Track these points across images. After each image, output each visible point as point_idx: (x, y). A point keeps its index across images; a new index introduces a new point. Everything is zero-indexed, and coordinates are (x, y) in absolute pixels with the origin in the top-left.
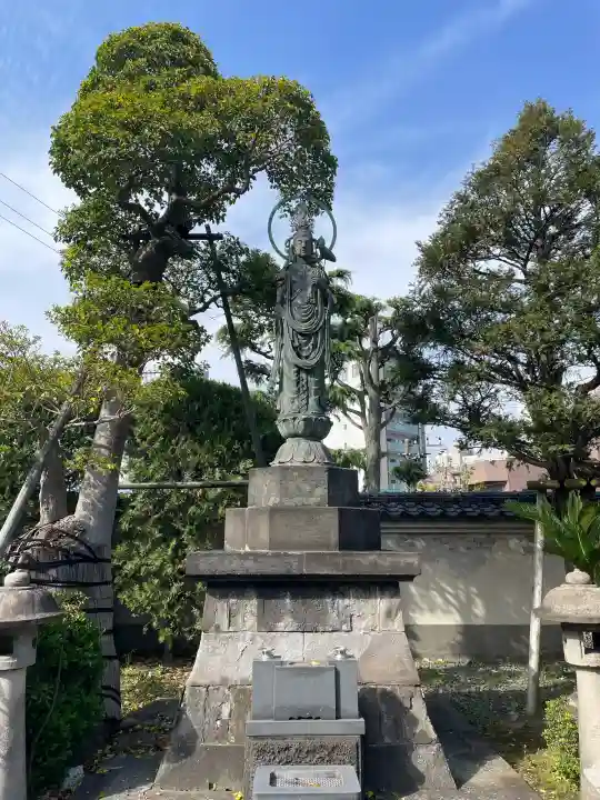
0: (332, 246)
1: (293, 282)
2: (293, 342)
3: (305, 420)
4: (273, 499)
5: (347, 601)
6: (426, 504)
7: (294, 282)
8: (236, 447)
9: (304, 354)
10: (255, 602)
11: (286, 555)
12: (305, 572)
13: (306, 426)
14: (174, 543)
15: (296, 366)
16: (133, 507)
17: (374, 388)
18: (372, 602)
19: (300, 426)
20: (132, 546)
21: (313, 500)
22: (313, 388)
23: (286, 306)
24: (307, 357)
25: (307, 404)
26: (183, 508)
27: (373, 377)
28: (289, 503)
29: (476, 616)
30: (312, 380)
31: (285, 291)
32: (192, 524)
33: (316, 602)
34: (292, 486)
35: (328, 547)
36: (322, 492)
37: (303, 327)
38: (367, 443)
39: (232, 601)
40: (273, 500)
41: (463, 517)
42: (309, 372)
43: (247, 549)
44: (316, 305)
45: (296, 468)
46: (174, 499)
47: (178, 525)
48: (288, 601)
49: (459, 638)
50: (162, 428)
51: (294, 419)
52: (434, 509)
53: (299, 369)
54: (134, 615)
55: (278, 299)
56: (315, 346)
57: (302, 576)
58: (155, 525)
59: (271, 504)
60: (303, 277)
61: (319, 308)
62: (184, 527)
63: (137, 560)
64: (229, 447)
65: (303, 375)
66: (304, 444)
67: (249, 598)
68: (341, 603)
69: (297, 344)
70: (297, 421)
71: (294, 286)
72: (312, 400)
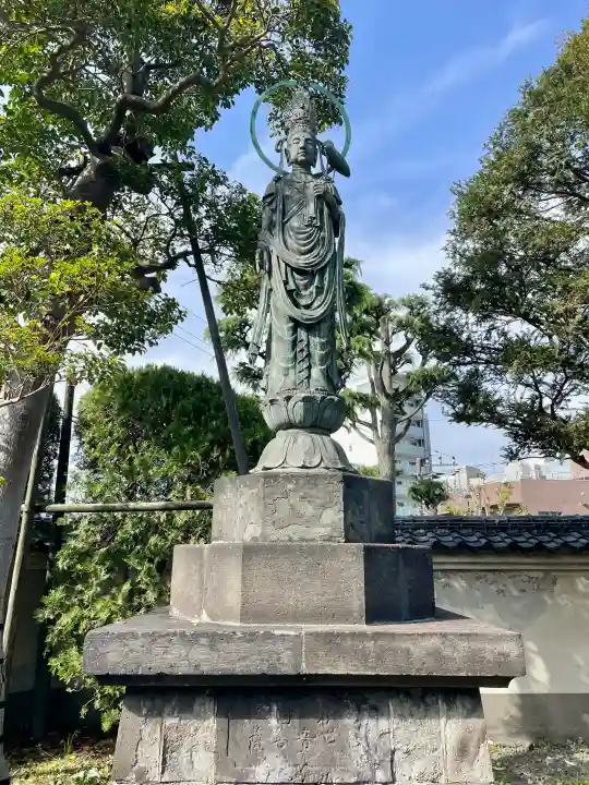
0: (346, 149)
1: (285, 198)
2: (286, 283)
3: (305, 400)
4: (250, 528)
5: (384, 724)
6: (464, 532)
7: (288, 196)
8: (215, 454)
9: (303, 302)
10: (212, 723)
11: (268, 636)
12: (305, 669)
13: (306, 410)
14: (126, 587)
15: (292, 319)
16: (76, 537)
17: (387, 396)
18: (430, 724)
19: (297, 411)
20: (69, 592)
21: (319, 532)
22: (317, 353)
23: (277, 230)
24: (308, 307)
25: (309, 377)
26: (141, 539)
27: (386, 383)
28: (277, 535)
29: (537, 682)
30: (316, 341)
31: (274, 211)
32: (151, 561)
33: (326, 724)
34: (283, 507)
35: (346, 617)
36: (334, 516)
37: (301, 261)
38: (380, 459)
39: (170, 721)
40: (251, 532)
41: (514, 549)
42: (311, 327)
43: (205, 618)
44: (321, 228)
45: (289, 477)
46: (129, 525)
47: (132, 562)
48: (273, 722)
49: (515, 711)
50: (119, 432)
51: (288, 399)
52: (474, 539)
53: (296, 324)
54: (69, 690)
55: (265, 223)
56: (320, 290)
57: (299, 677)
58: (101, 563)
59: (247, 538)
60: (303, 191)
61: (325, 234)
62: (140, 564)
63: (76, 611)
64: (206, 455)
65: (302, 334)
66: (304, 439)
67: (201, 717)
68: (374, 726)
69: (292, 286)
70: (292, 402)
71: (288, 202)
72: (316, 372)
